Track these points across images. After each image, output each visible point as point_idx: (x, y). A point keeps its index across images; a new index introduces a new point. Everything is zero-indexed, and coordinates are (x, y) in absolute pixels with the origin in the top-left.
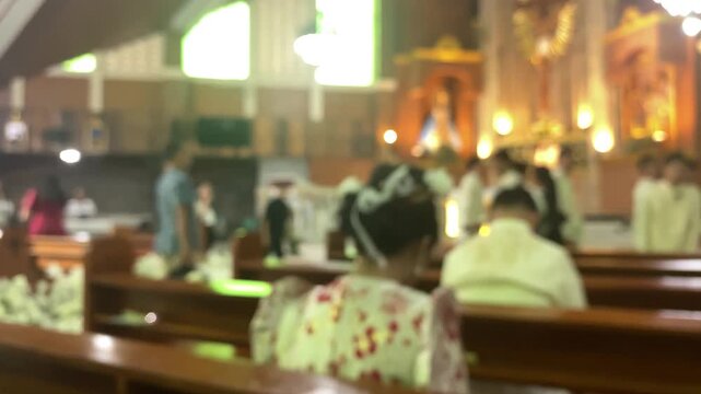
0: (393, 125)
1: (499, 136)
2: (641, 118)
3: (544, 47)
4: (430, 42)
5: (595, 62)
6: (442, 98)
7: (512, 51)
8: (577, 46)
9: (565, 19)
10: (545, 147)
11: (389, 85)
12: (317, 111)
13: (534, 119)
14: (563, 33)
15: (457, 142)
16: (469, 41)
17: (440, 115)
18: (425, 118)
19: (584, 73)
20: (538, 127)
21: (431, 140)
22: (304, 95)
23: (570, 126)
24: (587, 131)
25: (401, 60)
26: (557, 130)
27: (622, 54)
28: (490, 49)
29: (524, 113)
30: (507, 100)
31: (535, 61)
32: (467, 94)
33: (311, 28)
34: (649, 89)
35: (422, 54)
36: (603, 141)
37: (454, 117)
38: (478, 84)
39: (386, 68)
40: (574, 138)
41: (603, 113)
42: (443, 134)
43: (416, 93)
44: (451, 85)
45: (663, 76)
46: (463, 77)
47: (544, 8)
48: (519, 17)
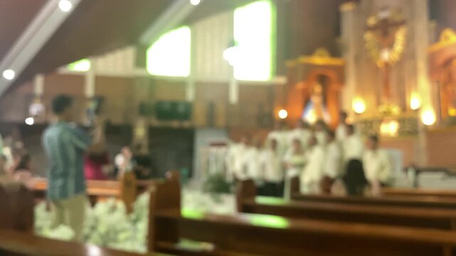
0: (284, 107)
1: (357, 115)
3: (386, 56)
4: (310, 53)
5: (422, 66)
6: (318, 89)
7: (364, 59)
8: (409, 55)
9: (400, 37)
10: (388, 121)
11: (282, 80)
12: (234, 97)
13: (379, 103)
14: (399, 46)
15: (328, 118)
16: (335, 52)
17: (316, 100)
18: (306, 102)
19: (414, 73)
20: (383, 108)
21: (311, 117)
22: (225, 87)
23: (404, 108)
24: (417, 111)
25: (290, 64)
26: (396, 110)
27: (441, 60)
28: (349, 58)
29: (372, 99)
30: (361, 91)
31: (380, 64)
32: (334, 87)
33: (232, 44)
35: (304, 60)
36: (429, 117)
37: (325, 102)
38: (342, 80)
39: (279, 69)
40: (407, 115)
41: (428, 98)
42: (319, 113)
43: (300, 85)
44: (323, 80)
46: (332, 75)
47: (385, 30)
48: (369, 36)
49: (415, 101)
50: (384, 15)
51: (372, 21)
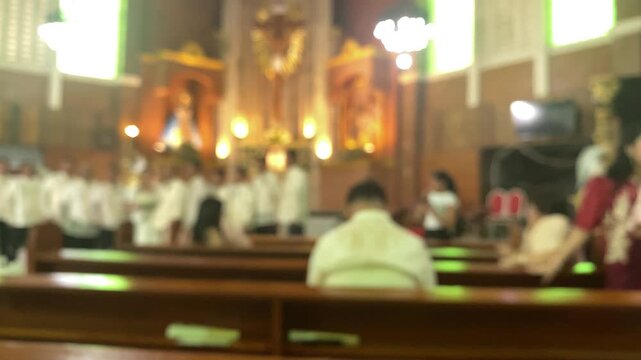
0: (136, 121)
1: (237, 140)
2: (354, 132)
3: (278, 65)
4: (176, 46)
5: (320, 83)
6: (186, 99)
7: (249, 64)
8: (305, 67)
9: (296, 42)
10: (275, 151)
11: (133, 81)
12: (55, 99)
13: (266, 126)
14: (294, 54)
15: (198, 141)
16: (212, 50)
17: (182, 114)
18: (168, 117)
19: (310, 91)
20: (271, 134)
21: (174, 138)
22: (43, 81)
23: (296, 134)
24: (311, 141)
25: (147, 58)
26: (286, 137)
27: (341, 78)
28: (230, 62)
29: (257, 119)
30: (244, 108)
31: (271, 76)
32: (209, 99)
33: (54, 16)
34: (361, 110)
35: (167, 55)
36: (324, 150)
37: (195, 118)
38: (219, 90)
39: (130, 64)
40: (299, 145)
41: (325, 126)
42: (185, 132)
43: (161, 92)
44: (193, 87)
45: (372, 99)
46: (207, 82)
47: (279, 29)
48: (258, 35)
49: (309, 128)
50: (279, 9)
51: (263, 16)
